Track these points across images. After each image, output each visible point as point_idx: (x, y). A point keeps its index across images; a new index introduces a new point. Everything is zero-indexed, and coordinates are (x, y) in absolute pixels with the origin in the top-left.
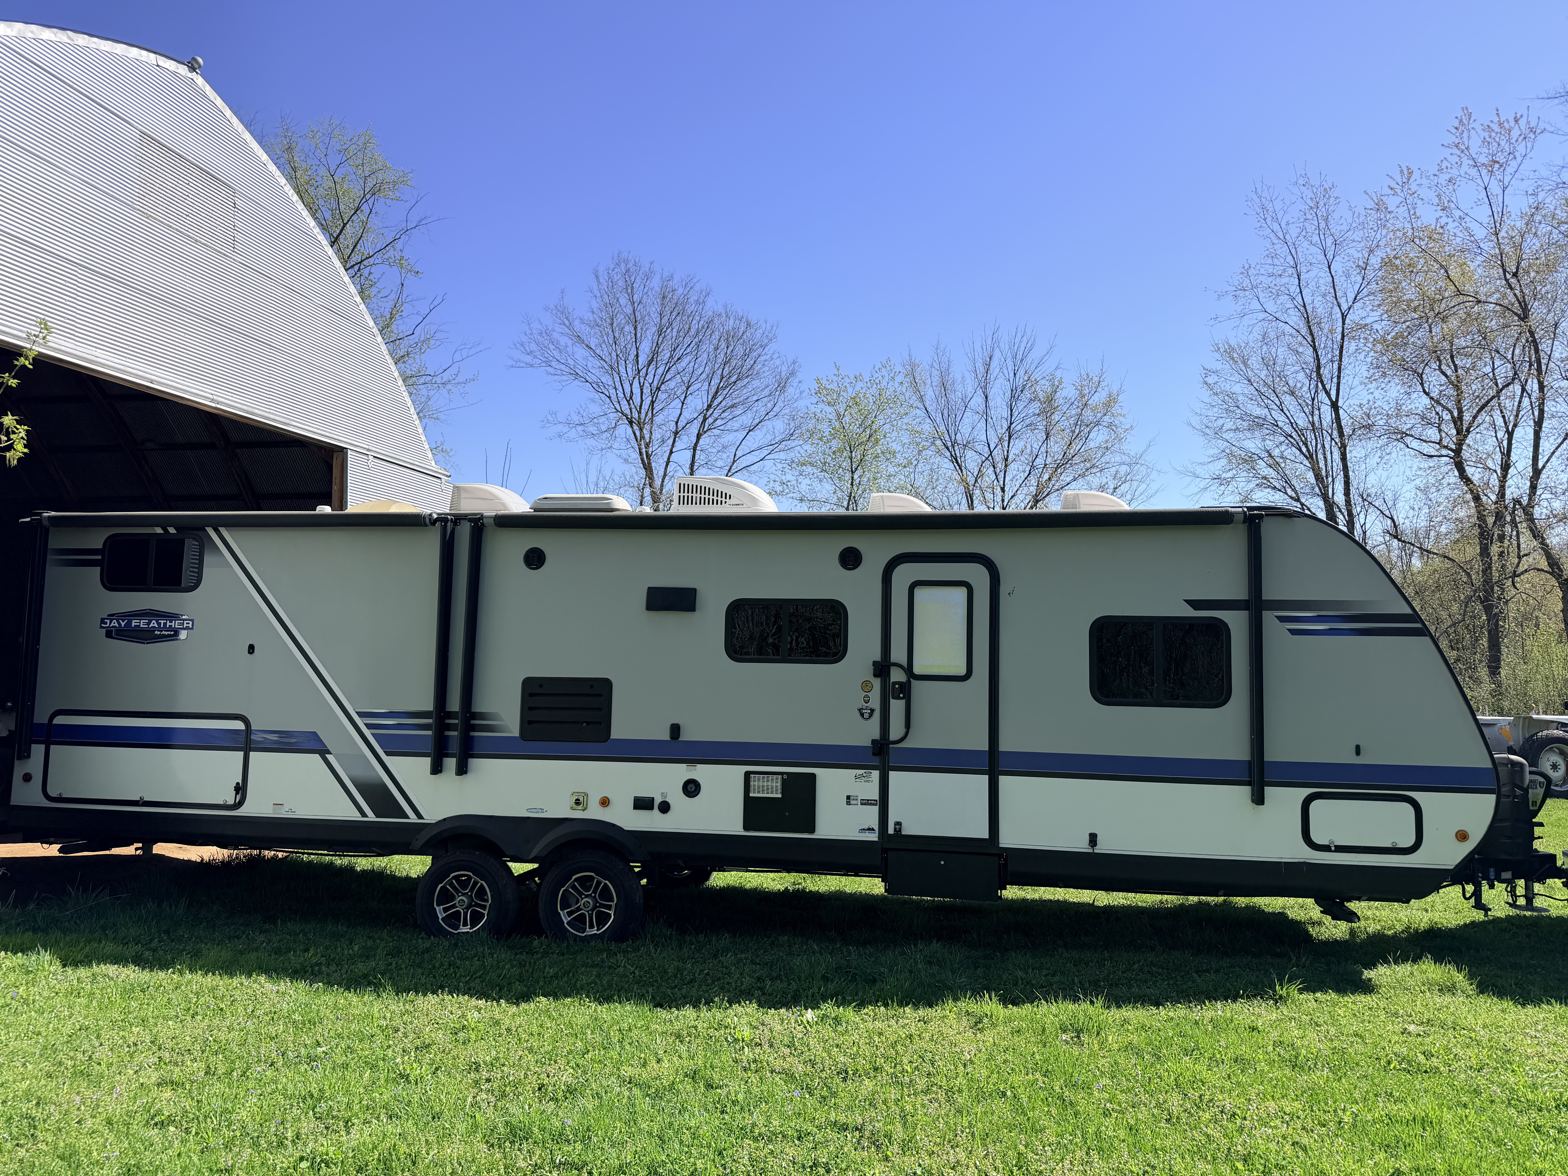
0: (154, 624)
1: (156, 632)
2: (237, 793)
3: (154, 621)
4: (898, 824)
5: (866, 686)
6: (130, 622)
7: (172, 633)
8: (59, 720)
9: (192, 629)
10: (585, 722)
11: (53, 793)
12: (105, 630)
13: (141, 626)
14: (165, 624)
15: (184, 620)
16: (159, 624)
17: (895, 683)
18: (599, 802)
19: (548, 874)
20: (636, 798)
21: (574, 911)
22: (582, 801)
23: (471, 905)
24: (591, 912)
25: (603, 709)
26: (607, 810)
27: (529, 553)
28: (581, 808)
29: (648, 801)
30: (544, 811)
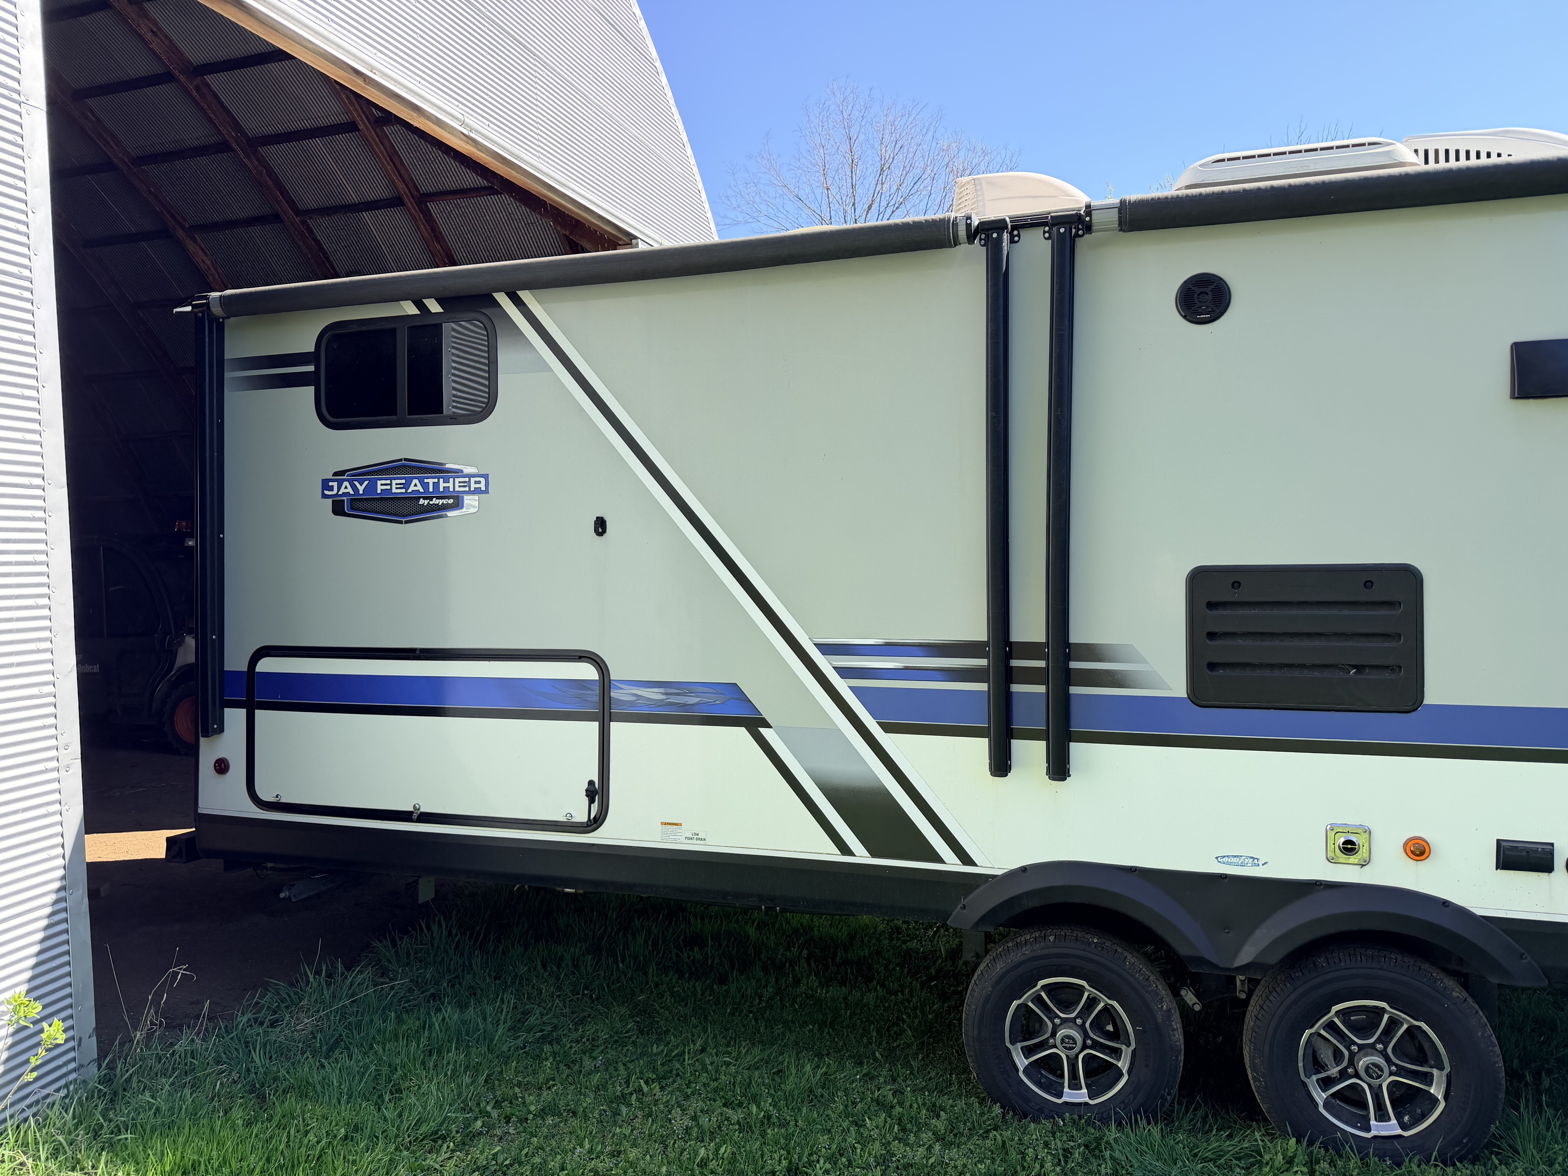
0: (416, 486)
1: (422, 501)
2: (592, 801)
3: (416, 481)
6: (372, 485)
7: (451, 501)
8: (266, 665)
9: (486, 491)
10: (1354, 667)
11: (265, 795)
12: (330, 500)
13: (394, 490)
14: (436, 485)
15: (470, 476)
16: (425, 486)
18: (1402, 849)
19: (1271, 998)
20: (1503, 844)
21: (1335, 1078)
22: (1359, 845)
23: (1084, 1047)
24: (1378, 1083)
25: (1399, 636)
26: (1423, 866)
27: (1191, 287)
28: (1356, 861)
29: (1536, 851)
30: (1261, 863)
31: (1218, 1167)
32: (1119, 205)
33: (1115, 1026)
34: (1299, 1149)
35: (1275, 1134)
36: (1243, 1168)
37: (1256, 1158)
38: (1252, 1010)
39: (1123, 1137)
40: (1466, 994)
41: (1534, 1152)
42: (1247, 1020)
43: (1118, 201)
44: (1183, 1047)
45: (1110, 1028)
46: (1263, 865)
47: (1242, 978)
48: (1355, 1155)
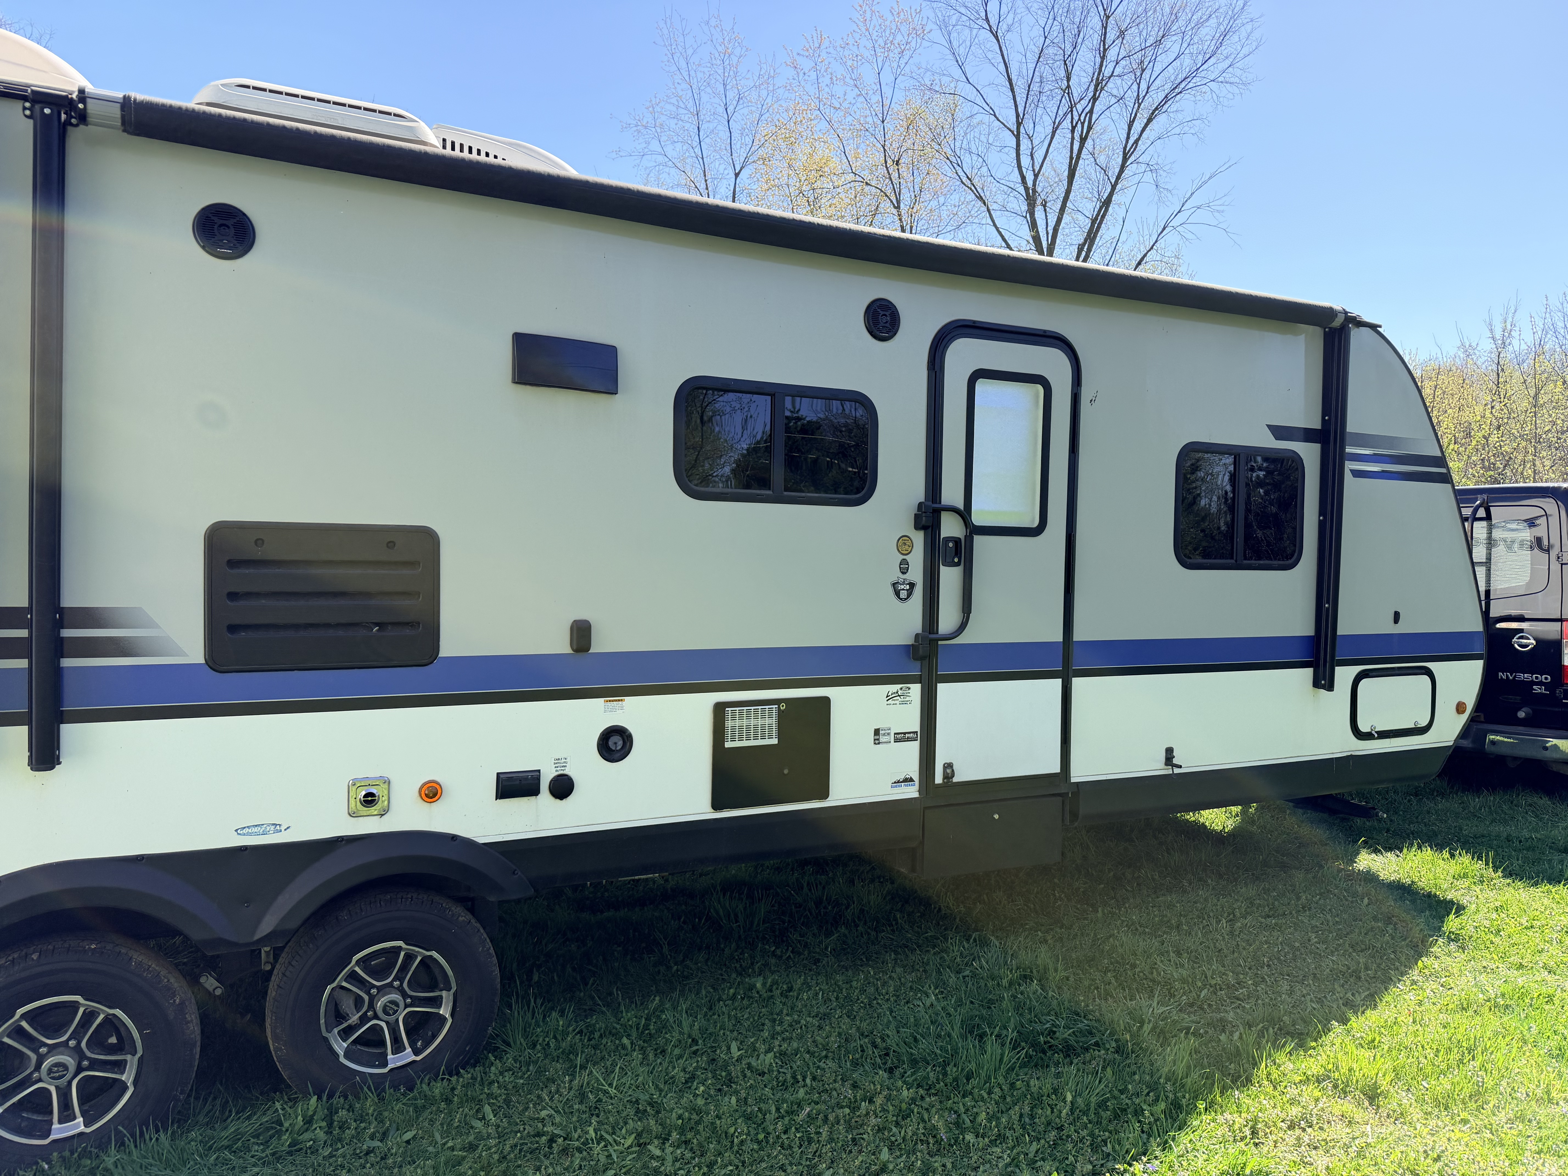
4: (948, 766)
5: (904, 544)
10: (377, 624)
17: (948, 539)
18: (417, 794)
19: (294, 963)
20: (501, 776)
21: (355, 1025)
22: (379, 796)
23: (79, 1070)
24: (395, 1019)
25: (419, 594)
26: (437, 807)
27: (210, 215)
28: (376, 813)
29: (526, 778)
30: (283, 828)
31: (235, 1152)
32: (121, 101)
33: (120, 1038)
34: (319, 1105)
35: (298, 1097)
36: (262, 1144)
37: (276, 1128)
38: (275, 979)
39: (125, 1157)
40: (471, 916)
41: (522, 1040)
42: (269, 991)
43: (121, 96)
44: (199, 1038)
45: (113, 1040)
46: (285, 830)
47: (267, 949)
48: (373, 1094)
